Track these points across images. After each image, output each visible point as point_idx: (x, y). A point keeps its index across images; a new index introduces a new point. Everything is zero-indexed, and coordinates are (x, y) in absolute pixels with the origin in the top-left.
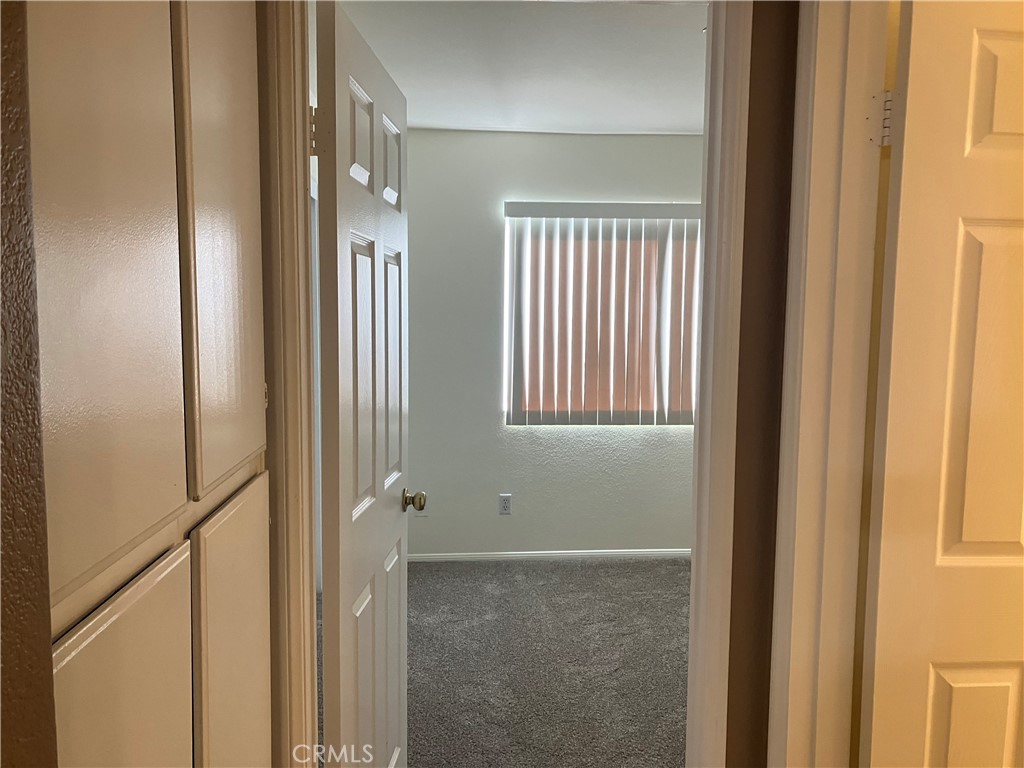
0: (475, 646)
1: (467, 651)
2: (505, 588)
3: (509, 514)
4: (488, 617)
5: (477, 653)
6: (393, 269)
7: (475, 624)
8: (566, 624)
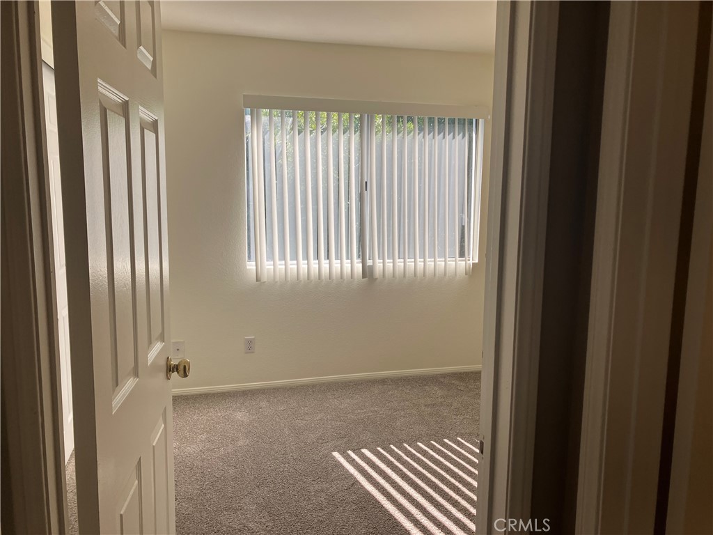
0: (232, 471)
1: (225, 477)
2: (253, 415)
3: (253, 352)
4: (240, 443)
5: (234, 479)
6: (150, 136)
7: (230, 450)
8: (306, 444)
